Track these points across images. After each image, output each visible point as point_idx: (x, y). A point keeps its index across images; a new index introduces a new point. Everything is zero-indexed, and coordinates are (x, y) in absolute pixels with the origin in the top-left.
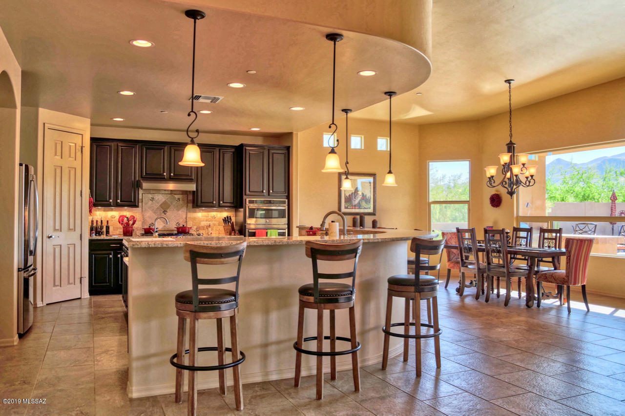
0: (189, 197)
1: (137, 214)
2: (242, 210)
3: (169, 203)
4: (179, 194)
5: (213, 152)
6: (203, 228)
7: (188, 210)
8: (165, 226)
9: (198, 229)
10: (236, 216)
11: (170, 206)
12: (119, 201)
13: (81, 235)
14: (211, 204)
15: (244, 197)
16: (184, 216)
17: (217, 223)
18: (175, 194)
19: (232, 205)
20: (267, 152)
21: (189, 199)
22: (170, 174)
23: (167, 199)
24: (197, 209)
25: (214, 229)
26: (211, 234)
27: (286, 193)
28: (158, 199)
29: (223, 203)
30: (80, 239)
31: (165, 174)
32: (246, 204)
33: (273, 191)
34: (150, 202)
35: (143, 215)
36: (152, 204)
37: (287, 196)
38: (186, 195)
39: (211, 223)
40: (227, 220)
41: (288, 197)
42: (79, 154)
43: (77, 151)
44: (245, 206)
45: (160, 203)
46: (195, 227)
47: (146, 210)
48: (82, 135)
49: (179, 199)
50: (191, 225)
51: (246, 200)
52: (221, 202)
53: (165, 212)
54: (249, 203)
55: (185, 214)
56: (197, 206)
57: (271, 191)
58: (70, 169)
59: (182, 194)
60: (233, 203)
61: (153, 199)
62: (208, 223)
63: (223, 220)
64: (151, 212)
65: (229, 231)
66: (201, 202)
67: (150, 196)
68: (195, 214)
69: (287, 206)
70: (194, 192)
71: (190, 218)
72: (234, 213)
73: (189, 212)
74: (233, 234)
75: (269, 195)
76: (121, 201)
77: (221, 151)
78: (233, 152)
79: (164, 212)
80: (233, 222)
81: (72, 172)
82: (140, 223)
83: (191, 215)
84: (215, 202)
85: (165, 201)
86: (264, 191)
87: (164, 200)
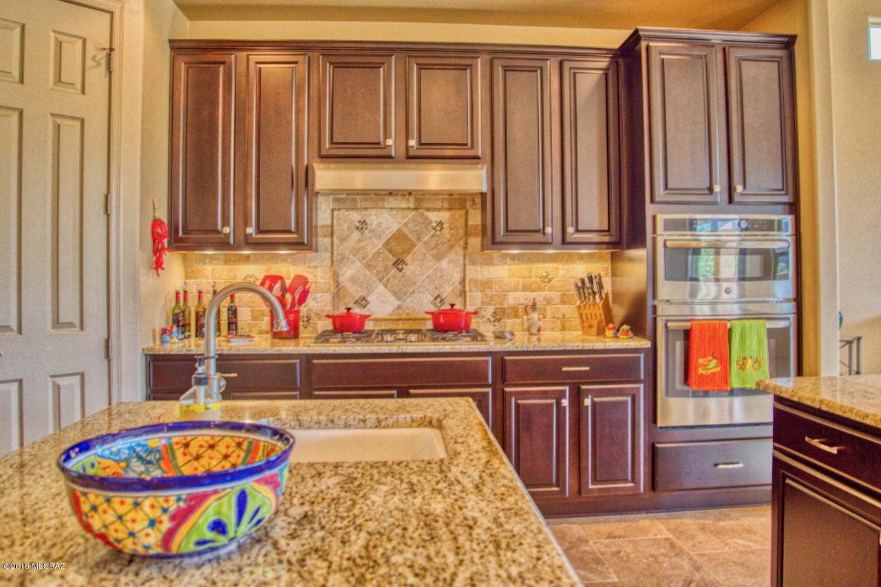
0: (470, 217)
1: (319, 272)
2: (640, 253)
3: (412, 237)
4: (440, 210)
5: (542, 69)
6: (515, 312)
7: (469, 258)
8: (399, 307)
9: (498, 316)
10: (614, 274)
11: (415, 246)
12: (250, 230)
13: (107, 341)
14: (539, 237)
15: (650, 209)
16: (457, 276)
17: (556, 296)
18: (428, 209)
19: (607, 239)
20: (720, 56)
21: (470, 223)
22: (407, 139)
23: (406, 225)
24: (495, 254)
25: (549, 315)
26: (539, 330)
27: (787, 194)
28: (379, 224)
29: (577, 231)
30: (103, 355)
31: (390, 142)
32: (654, 231)
33: (745, 187)
34: (356, 235)
35: (336, 275)
36: (360, 240)
37: (790, 204)
38: (463, 212)
39: (539, 296)
40: (588, 287)
41: (794, 208)
42: (97, 76)
43: (89, 63)
44: (654, 240)
45: (385, 238)
46: (490, 310)
47: (343, 258)
48: (112, 13)
49: (441, 224)
50: (479, 302)
51: (654, 218)
52: (570, 230)
53: (399, 263)
54: (666, 229)
55: (460, 269)
56: (494, 243)
57: (739, 189)
58: (59, 121)
59: (450, 209)
60: (609, 231)
61: (362, 226)
62: (531, 295)
63: (576, 285)
64: (358, 264)
65: (595, 323)
66: (507, 230)
67: (355, 216)
68: (491, 268)
69: (791, 239)
70: (483, 195)
71: (475, 281)
72: (607, 265)
73: (473, 263)
74: (609, 333)
75: (730, 201)
76: (259, 230)
77: (567, 65)
78: (606, 70)
79: (396, 264)
80: (607, 295)
81: (71, 132)
82: (327, 297)
83: (477, 272)
84: (549, 230)
85: (399, 230)
86: (717, 188)
87: (395, 227)
